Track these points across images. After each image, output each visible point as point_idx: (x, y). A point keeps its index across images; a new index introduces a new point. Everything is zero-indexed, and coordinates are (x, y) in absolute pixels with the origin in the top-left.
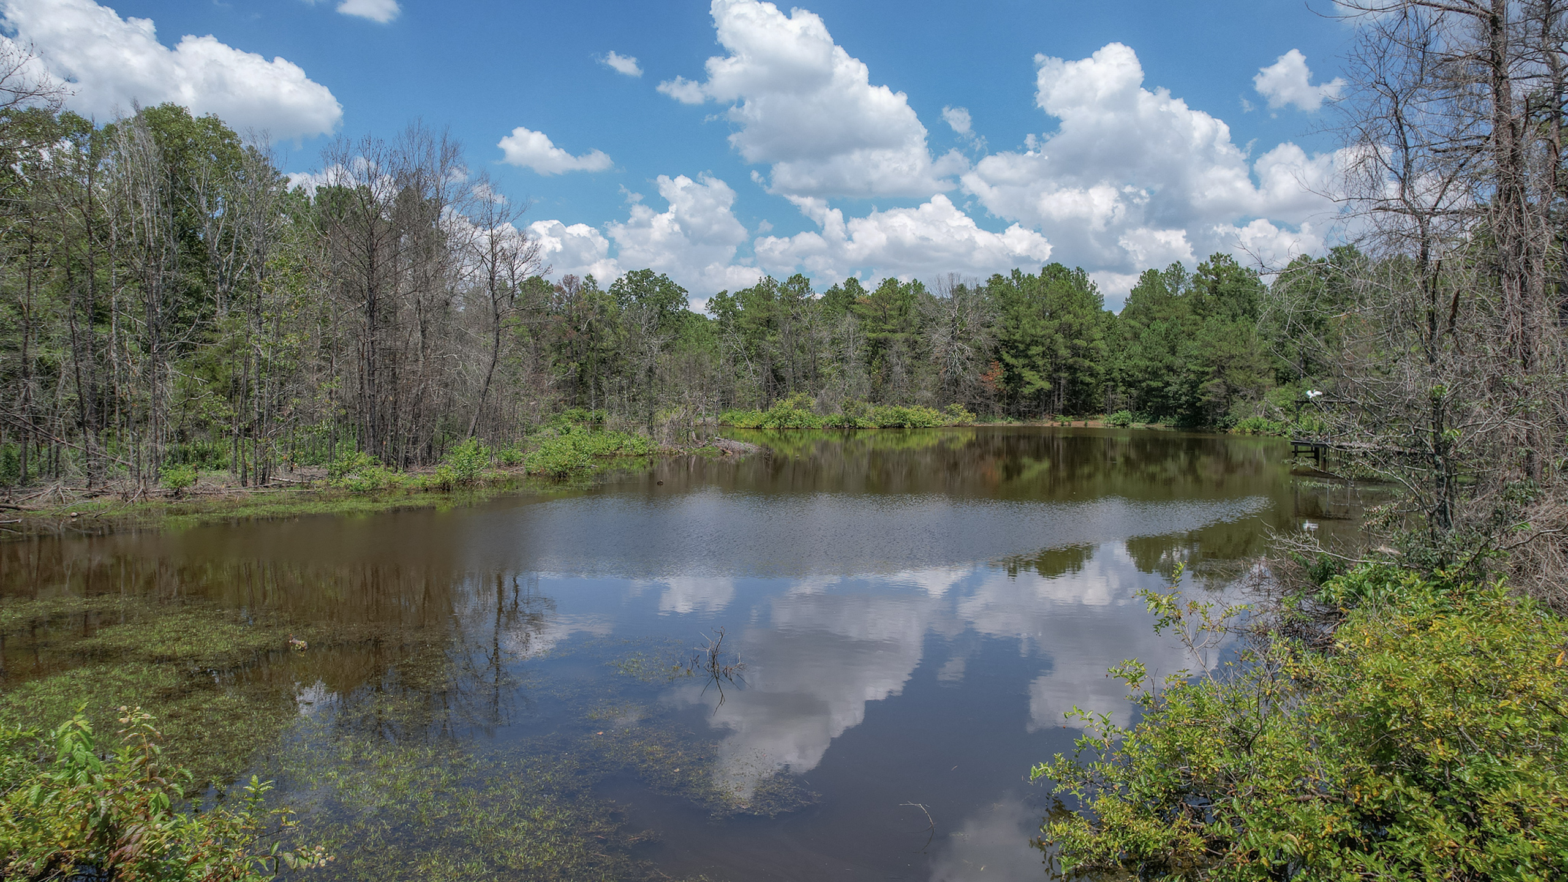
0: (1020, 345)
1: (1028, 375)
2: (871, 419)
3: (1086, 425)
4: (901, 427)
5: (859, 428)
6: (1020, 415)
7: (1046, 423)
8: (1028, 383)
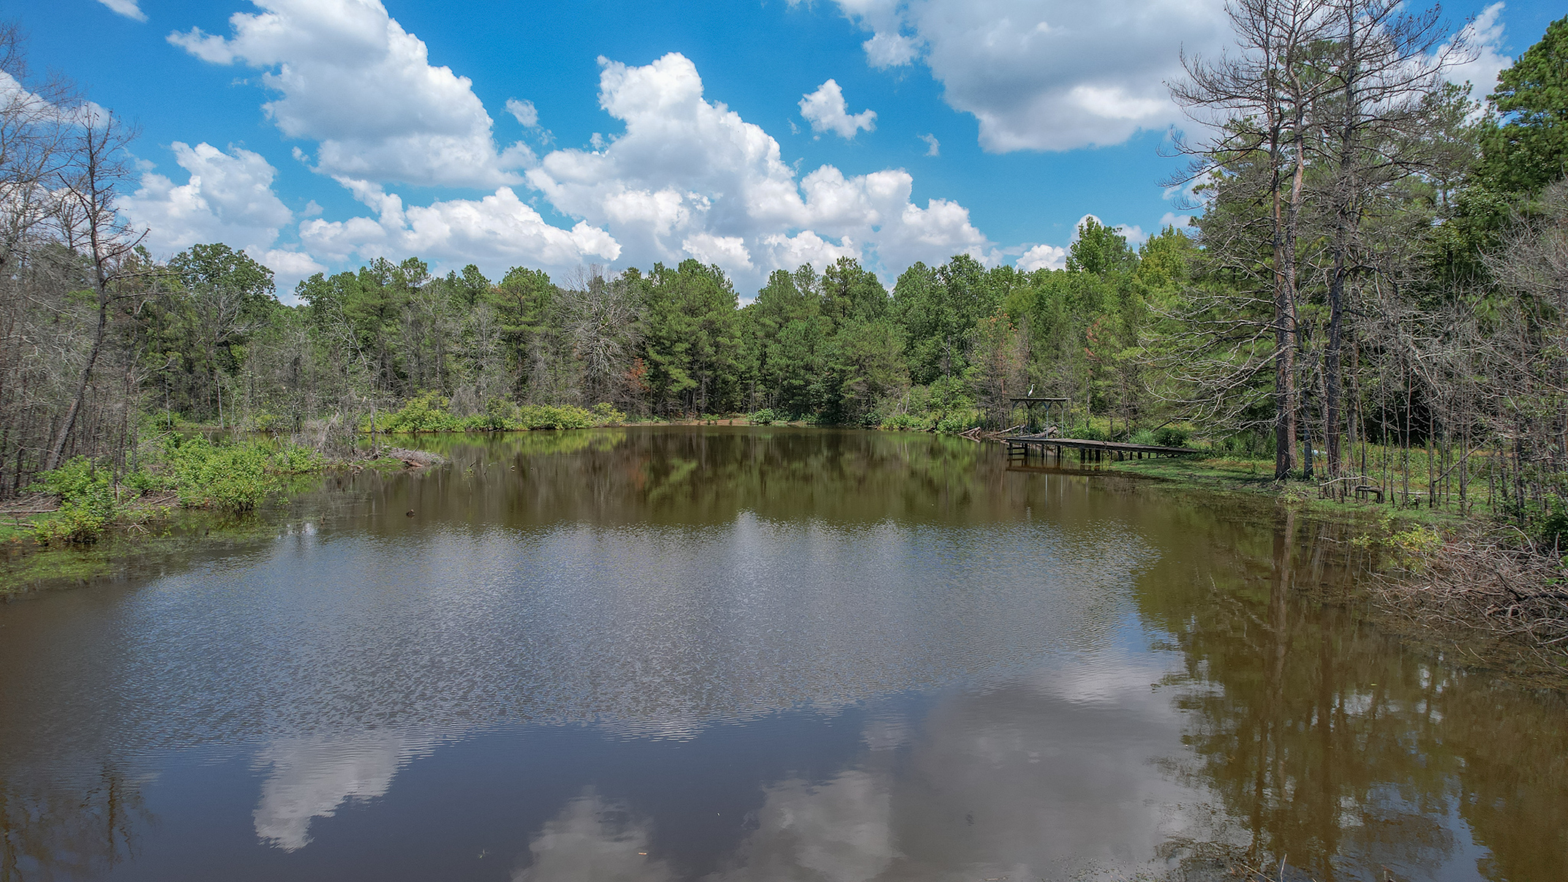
0: (666, 342)
1: (675, 372)
2: (517, 420)
3: (731, 423)
4: (550, 428)
5: (507, 430)
6: (667, 414)
7: (693, 422)
8: (674, 381)
